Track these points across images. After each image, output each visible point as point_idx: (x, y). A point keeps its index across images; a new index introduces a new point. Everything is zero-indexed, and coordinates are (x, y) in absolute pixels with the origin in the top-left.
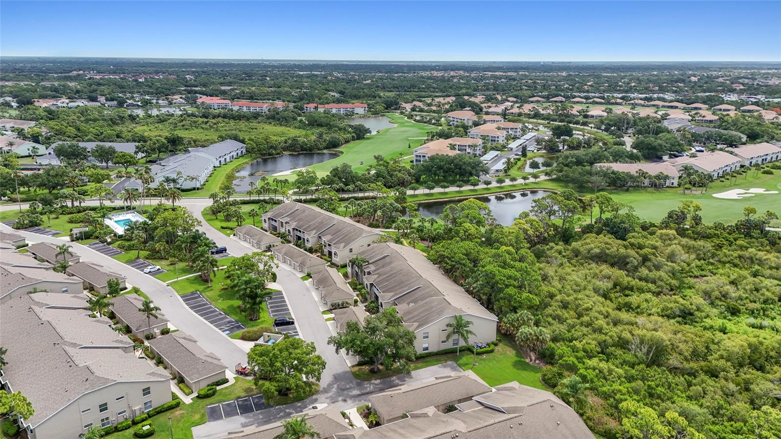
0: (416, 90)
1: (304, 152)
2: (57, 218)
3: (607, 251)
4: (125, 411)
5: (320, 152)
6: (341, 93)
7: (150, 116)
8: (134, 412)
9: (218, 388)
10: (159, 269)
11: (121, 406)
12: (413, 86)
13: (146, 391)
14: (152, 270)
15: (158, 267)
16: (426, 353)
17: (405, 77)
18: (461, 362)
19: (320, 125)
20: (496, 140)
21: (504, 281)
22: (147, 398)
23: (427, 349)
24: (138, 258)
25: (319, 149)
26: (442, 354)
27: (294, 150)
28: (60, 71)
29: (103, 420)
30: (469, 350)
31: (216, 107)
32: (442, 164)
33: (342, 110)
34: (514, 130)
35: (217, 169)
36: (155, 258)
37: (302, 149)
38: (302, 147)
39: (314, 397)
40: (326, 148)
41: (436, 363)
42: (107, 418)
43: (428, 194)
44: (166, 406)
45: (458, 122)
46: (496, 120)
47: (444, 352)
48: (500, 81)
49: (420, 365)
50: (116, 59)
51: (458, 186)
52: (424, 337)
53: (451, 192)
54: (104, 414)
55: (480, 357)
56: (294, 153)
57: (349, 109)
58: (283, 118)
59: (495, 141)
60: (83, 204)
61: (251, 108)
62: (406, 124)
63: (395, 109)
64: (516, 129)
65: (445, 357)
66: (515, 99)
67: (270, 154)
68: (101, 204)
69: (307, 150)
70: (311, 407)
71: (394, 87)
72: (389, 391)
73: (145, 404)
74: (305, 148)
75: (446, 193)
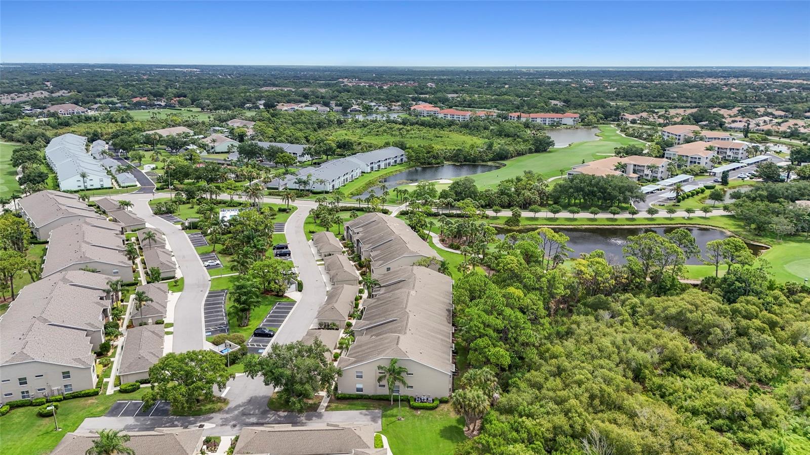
0: (663, 99)
1: (467, 163)
2: (193, 208)
3: (689, 315)
4: (44, 389)
5: (484, 163)
6: (565, 101)
7: (356, 121)
8: (52, 391)
9: (142, 386)
10: (218, 264)
11: (40, 383)
12: (661, 95)
13: (66, 375)
14: (211, 264)
15: (218, 262)
16: (357, 395)
17: (662, 85)
18: (389, 412)
19: (507, 136)
20: (697, 161)
21: (479, 328)
22: (67, 381)
23: (361, 390)
24: (214, 251)
25: (483, 161)
26: (373, 399)
27: (457, 161)
28: (329, 79)
29: (23, 393)
30: (406, 400)
31: (425, 115)
32: (582, 185)
33: (547, 120)
34: (735, 151)
35: (364, 174)
36: (225, 254)
37: (466, 160)
38: (465, 157)
39: (212, 415)
40: (490, 160)
41: (361, 408)
42: (27, 392)
43: (552, 218)
44: (83, 392)
45: (669, 136)
46: (721, 137)
47: (378, 398)
48: (788, 91)
49: (342, 406)
50: (387, 67)
51: (592, 213)
52: (358, 377)
53: (582, 219)
54: (24, 388)
55: (414, 412)
56: (457, 164)
57: (555, 119)
58: (474, 127)
59: (695, 162)
60: (218, 198)
61: (455, 116)
62: (612, 138)
63: (612, 121)
64: (738, 150)
65: (376, 403)
66: (783, 113)
67: (429, 164)
68: (232, 198)
69: (470, 162)
70: (199, 424)
71: (637, 96)
72: (267, 427)
73: (66, 386)
74: (468, 159)
75: (575, 220)
